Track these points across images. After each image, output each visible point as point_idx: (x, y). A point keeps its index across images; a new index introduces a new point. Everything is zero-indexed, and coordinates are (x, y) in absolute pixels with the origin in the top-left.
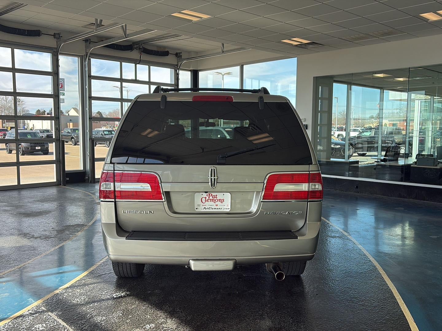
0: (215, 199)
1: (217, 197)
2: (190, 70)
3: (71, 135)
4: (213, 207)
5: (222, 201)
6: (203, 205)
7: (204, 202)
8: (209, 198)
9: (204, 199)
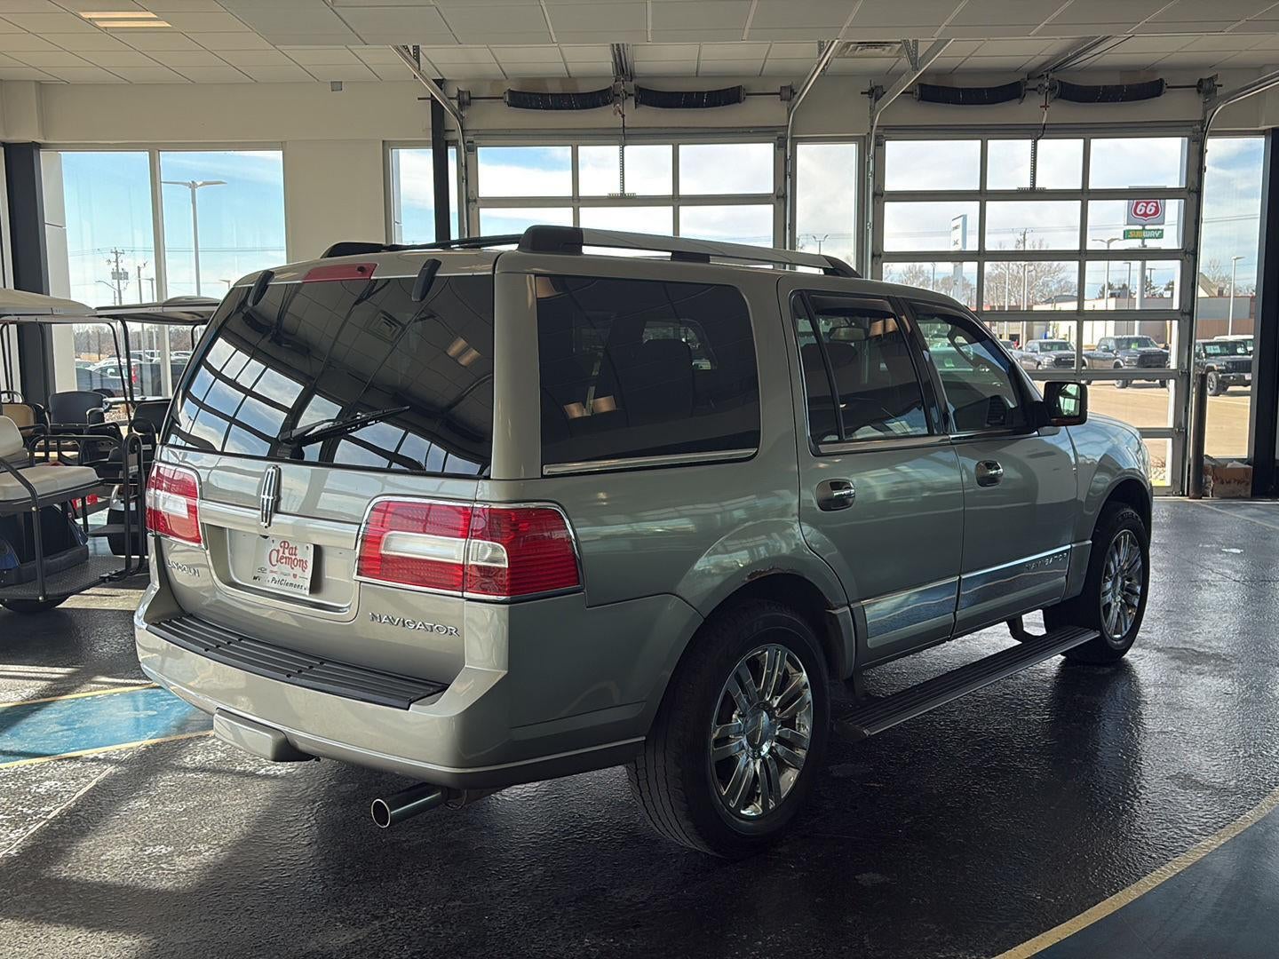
0: (293, 557)
1: (297, 552)
2: (1263, 133)
3: (1116, 358)
4: (290, 580)
5: (305, 564)
6: (272, 572)
7: (274, 562)
8: (284, 553)
9: (275, 553)
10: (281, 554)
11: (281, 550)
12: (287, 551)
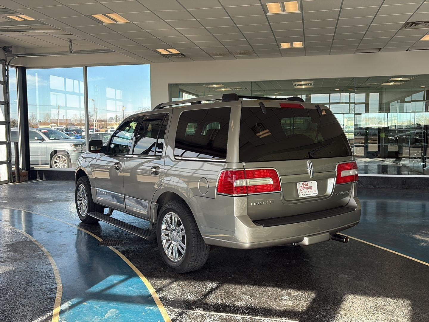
0: (307, 187)
1: (308, 185)
2: (17, 67)
4: (307, 193)
5: (311, 188)
6: (301, 193)
7: (301, 190)
8: (304, 186)
9: (301, 187)
10: (303, 187)
11: (303, 186)
12: (305, 185)
